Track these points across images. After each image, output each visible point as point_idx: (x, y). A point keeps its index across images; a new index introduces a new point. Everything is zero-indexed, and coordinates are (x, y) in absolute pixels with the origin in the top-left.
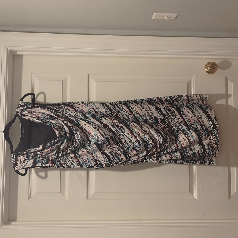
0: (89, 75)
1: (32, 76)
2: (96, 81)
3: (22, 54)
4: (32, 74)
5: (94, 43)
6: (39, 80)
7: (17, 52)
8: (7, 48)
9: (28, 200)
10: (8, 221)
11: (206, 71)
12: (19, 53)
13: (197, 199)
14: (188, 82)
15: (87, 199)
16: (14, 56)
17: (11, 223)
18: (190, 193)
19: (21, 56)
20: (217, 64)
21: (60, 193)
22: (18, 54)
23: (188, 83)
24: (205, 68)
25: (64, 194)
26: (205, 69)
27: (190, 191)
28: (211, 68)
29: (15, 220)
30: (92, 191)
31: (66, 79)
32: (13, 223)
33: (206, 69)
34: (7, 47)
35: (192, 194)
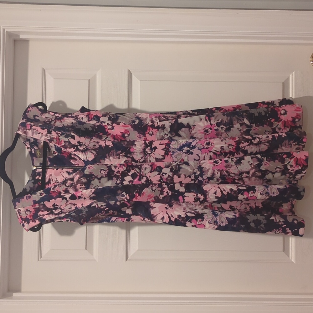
0: (129, 70)
1: (44, 72)
2: (140, 81)
3: (27, 38)
4: (43, 69)
5: (137, 21)
6: (54, 78)
7: (19, 36)
8: (4, 30)
9: (38, 259)
10: (9, 291)
11: (312, 64)
12: (22, 37)
13: (294, 262)
14: (283, 81)
15: (126, 260)
16: (15, 41)
17: (12, 296)
18: (283, 252)
19: (26, 41)
21: (86, 251)
22: (21, 38)
23: (283, 83)
24: (310, 59)
25: (91, 252)
26: (311, 61)
27: (284, 250)
29: (19, 291)
31: (94, 77)
32: (15, 295)
34: (4, 28)
35: (288, 254)
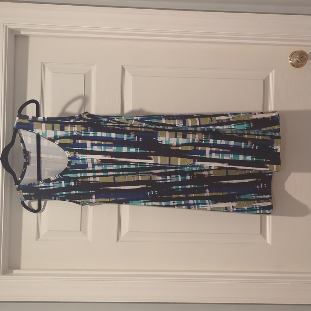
0: (122, 66)
2: (133, 76)
4: (42, 63)
5: (131, 21)
6: (52, 72)
7: (20, 32)
8: (6, 26)
9: (36, 239)
10: (9, 268)
11: (291, 63)
12: (23, 33)
13: (270, 244)
14: (264, 79)
15: (118, 241)
16: (16, 36)
17: (12, 272)
18: (260, 235)
19: (26, 37)
20: (308, 53)
21: (81, 232)
22: (22, 35)
23: (264, 81)
25: (85, 233)
26: (289, 60)
27: (261, 233)
28: (298, 59)
29: (18, 268)
30: (125, 230)
31: (90, 72)
32: (15, 271)
33: (291, 61)
34: (6, 25)
35: (264, 237)
